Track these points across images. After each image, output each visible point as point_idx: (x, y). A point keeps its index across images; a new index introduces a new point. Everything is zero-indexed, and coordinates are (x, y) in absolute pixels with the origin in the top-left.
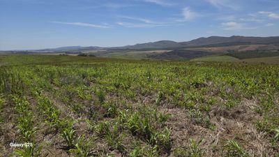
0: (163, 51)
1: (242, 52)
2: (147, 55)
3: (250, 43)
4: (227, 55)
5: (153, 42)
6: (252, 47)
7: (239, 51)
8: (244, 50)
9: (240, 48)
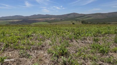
0: (18, 20)
1: (50, 21)
2: (9, 22)
3: (52, 17)
4: (45, 21)
5: (12, 16)
6: (53, 19)
7: (49, 20)
8: (51, 20)
9: (49, 19)
